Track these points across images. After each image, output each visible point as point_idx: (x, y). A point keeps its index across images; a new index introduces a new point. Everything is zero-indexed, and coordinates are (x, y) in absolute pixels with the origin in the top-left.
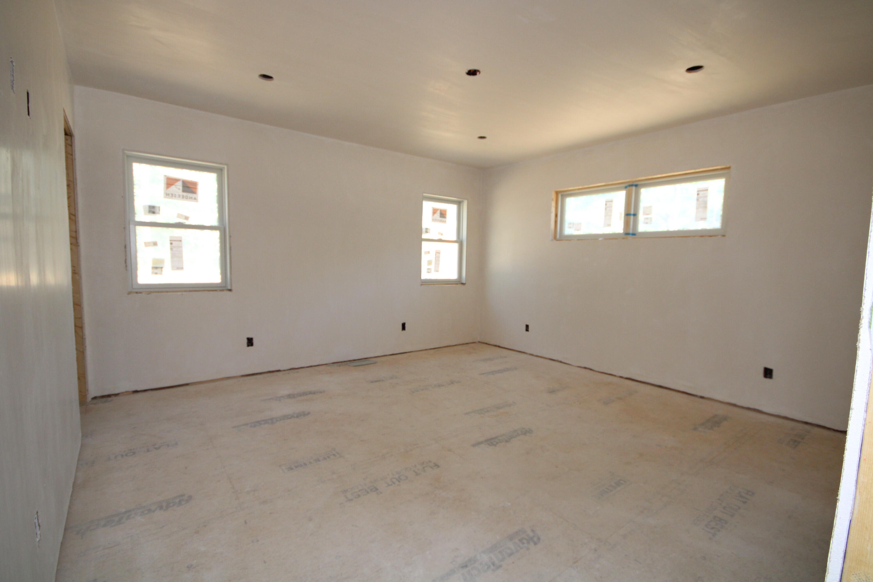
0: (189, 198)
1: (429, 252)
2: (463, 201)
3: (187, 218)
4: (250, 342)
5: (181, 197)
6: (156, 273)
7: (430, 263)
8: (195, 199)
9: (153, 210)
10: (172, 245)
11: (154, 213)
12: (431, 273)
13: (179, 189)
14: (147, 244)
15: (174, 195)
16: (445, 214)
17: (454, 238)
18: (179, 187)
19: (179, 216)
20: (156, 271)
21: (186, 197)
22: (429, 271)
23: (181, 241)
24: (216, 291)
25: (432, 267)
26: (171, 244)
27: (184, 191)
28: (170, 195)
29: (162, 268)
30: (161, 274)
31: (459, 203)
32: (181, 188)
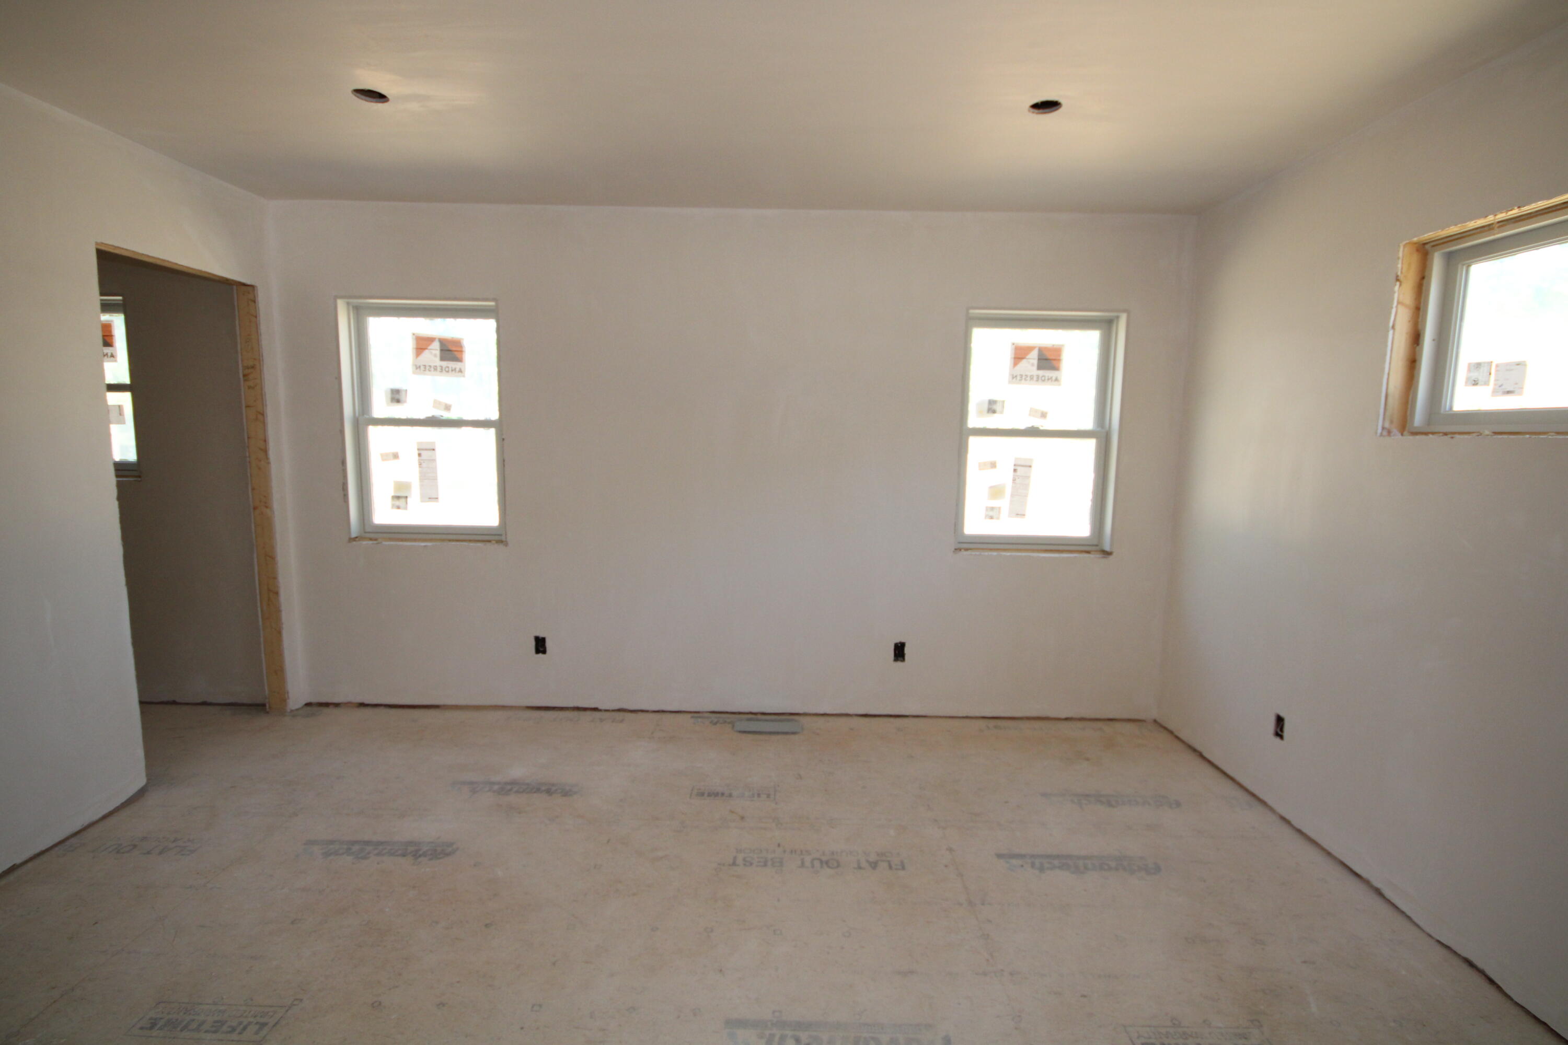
0: (450, 369)
1: (993, 465)
2: (1118, 317)
3: (448, 408)
4: (540, 645)
5: (439, 369)
6: (398, 508)
7: (996, 492)
8: (460, 371)
9: (397, 396)
10: (421, 458)
11: (398, 401)
12: (998, 518)
13: (435, 356)
14: (385, 457)
15: (428, 368)
16: (1058, 360)
17: (1087, 422)
18: (434, 352)
19: (437, 404)
20: (397, 503)
21: (447, 369)
22: (991, 513)
23: (434, 450)
24: (489, 541)
25: (1004, 503)
26: (420, 455)
27: (443, 359)
28: (422, 368)
29: (406, 497)
30: (406, 508)
31: (1107, 325)
32: (438, 353)
